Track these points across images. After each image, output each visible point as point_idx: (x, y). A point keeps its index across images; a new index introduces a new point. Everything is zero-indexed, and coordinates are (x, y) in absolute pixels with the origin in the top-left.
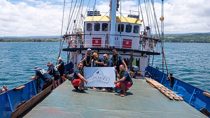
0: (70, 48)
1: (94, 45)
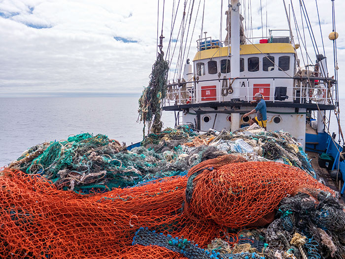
0: (178, 104)
1: (205, 98)
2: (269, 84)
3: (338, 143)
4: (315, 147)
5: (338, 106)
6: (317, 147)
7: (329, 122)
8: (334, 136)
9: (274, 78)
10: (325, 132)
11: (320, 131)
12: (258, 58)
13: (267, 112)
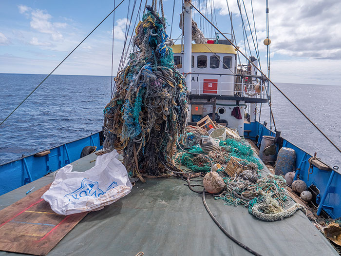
2: (217, 80)
3: (270, 129)
4: (248, 134)
5: (270, 99)
6: (249, 134)
7: (260, 112)
8: (265, 124)
9: (221, 75)
10: (256, 121)
11: (252, 121)
12: (206, 57)
13: (217, 104)
